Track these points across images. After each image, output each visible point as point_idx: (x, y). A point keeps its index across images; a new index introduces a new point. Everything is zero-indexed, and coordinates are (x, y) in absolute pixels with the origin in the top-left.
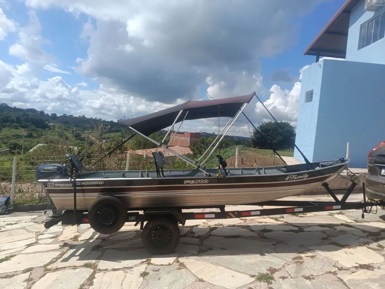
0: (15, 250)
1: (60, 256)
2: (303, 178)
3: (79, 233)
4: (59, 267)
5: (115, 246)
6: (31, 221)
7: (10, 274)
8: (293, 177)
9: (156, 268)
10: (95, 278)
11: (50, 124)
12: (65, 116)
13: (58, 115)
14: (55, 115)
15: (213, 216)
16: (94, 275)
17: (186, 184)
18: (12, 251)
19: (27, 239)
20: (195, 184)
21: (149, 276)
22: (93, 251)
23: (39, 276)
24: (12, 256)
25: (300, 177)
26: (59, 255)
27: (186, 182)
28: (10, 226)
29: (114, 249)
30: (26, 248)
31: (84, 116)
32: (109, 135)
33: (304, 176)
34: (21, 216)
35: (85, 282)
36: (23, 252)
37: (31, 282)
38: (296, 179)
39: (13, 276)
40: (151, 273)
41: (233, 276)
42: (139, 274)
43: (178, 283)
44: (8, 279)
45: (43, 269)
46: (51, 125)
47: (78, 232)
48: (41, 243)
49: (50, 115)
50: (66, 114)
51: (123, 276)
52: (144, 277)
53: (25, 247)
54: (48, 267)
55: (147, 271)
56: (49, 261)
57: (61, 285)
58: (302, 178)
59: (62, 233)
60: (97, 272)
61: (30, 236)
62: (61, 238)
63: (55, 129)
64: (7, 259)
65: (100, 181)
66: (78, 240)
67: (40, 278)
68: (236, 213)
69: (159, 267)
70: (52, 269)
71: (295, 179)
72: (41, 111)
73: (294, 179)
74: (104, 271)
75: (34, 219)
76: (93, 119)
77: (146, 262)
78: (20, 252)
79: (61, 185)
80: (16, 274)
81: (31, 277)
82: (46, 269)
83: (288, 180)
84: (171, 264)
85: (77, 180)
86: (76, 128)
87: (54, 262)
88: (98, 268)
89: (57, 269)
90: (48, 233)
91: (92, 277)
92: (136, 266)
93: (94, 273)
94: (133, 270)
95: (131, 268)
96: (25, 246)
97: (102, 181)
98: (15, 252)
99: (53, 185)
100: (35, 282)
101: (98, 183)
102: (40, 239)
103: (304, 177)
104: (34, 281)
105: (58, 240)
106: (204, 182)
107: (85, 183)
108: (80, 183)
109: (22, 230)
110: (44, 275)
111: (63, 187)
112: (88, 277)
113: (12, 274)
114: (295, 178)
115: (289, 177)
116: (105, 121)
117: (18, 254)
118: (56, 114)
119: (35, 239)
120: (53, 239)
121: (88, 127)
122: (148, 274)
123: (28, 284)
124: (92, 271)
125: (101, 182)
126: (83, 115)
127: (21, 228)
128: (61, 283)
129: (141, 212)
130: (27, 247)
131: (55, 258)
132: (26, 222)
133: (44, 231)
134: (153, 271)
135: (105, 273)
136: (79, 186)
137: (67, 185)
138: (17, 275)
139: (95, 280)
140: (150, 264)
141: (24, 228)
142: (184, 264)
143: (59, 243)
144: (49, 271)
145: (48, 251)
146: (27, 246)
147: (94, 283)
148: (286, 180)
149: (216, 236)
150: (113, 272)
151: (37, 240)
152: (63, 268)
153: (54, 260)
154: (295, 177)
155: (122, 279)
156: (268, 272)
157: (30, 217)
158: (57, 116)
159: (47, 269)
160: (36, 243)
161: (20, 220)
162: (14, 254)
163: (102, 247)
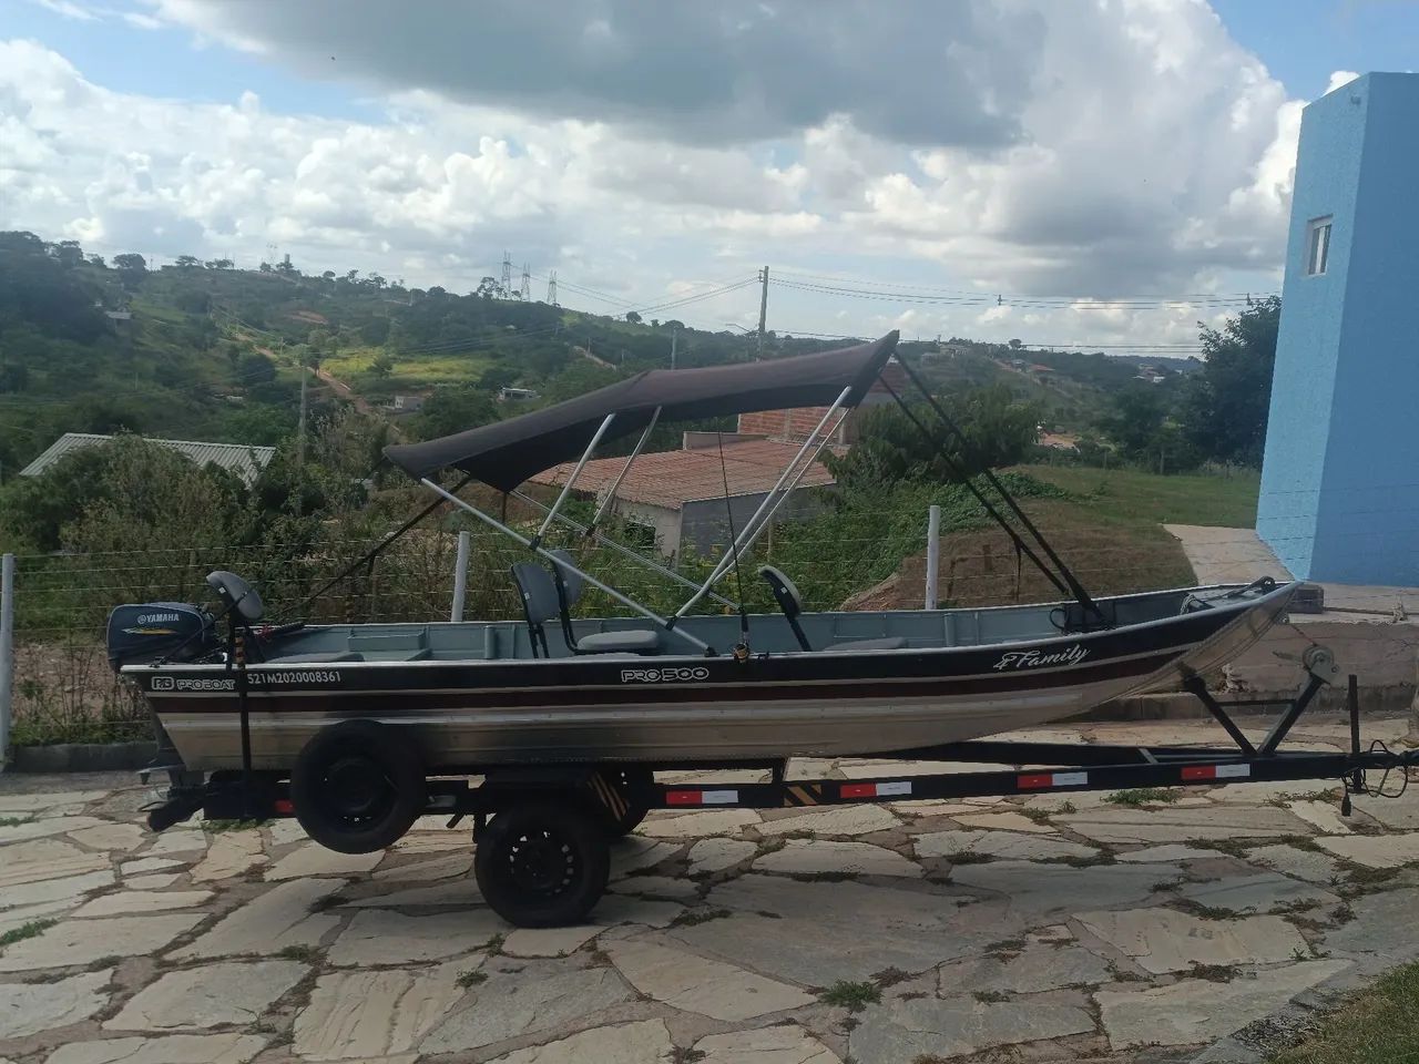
0: (51, 908)
1: (200, 928)
2: (1067, 662)
3: (267, 858)
4: (203, 956)
5: (390, 900)
6: (86, 813)
7: (53, 973)
8: (1025, 658)
9: (514, 964)
10: (316, 987)
11: (113, 315)
12: (187, 268)
13: (154, 263)
14: (137, 261)
15: (733, 796)
16: (314, 980)
17: (629, 682)
18: (42, 910)
19: (81, 874)
20: (661, 681)
21: (485, 983)
22: (314, 915)
23: (142, 980)
24: (47, 925)
25: (1054, 658)
26: (199, 924)
27: (627, 675)
28: (10, 827)
29: (387, 908)
30: (84, 902)
31: (287, 265)
32: (427, 367)
33: (1068, 654)
34: (45, 793)
35: (285, 998)
36: (78, 914)
37: (119, 995)
38: (1039, 666)
39: (62, 977)
40: (494, 975)
41: (754, 991)
42: (456, 978)
43: (570, 1003)
44: (48, 987)
45: (151, 962)
46: (119, 321)
47: (262, 852)
48: (134, 887)
49: (109, 263)
50: (191, 259)
51: (406, 983)
52: (467, 986)
53: (81, 898)
54: (169, 957)
55: (483, 971)
56: (168, 941)
57: (211, 1001)
58: (1060, 663)
59: (204, 857)
60: (322, 972)
61: (93, 864)
62: (202, 872)
63: (138, 339)
64: (29, 932)
65: (328, 670)
66: (263, 881)
67: (146, 984)
68: (818, 788)
69: (525, 962)
70: (181, 962)
71: (1034, 667)
72: (64, 243)
73: (1029, 664)
74: (345, 971)
75: (95, 803)
76: (334, 279)
77: (486, 950)
78: (67, 915)
79: (198, 685)
80: (68, 972)
81: (116, 980)
82: (161, 963)
83: (1005, 669)
84: (566, 956)
85: (248, 667)
86: (250, 334)
87: (185, 944)
88: (328, 961)
89: (196, 962)
90: (154, 856)
91: (307, 985)
92: (451, 958)
93: (315, 974)
94: (437, 970)
95: (435, 963)
96: (79, 895)
97: (334, 670)
98: (52, 914)
99: (170, 683)
100: (133, 995)
101: (322, 676)
102: (129, 874)
103: (1069, 658)
104: (129, 991)
105: (192, 877)
106: (693, 676)
107: (278, 678)
108: (261, 679)
109: (59, 844)
110: (158, 977)
111: (203, 690)
112: (294, 984)
113: (58, 972)
114: (1035, 661)
115: (1009, 657)
116: (403, 290)
117: (64, 919)
118: (139, 257)
119: (112, 872)
120: (175, 876)
121: (312, 326)
122: (483, 978)
123: (111, 999)
124: (307, 969)
125: (331, 675)
126: (282, 260)
127: (54, 837)
128: (212, 997)
129: (475, 782)
130: (89, 900)
131: (188, 933)
132: (66, 815)
133: (140, 848)
134: (503, 971)
135: (347, 976)
136: (255, 688)
137: (216, 685)
138: (72, 975)
139: (315, 994)
140: (500, 953)
141: (63, 836)
142: (609, 954)
143: (196, 887)
144: (170, 968)
145: (162, 912)
146: (87, 897)
147: (313, 1000)
148: (997, 670)
149: (766, 873)
150: (376, 973)
151: (120, 876)
152: (214, 959)
153: (185, 938)
154: (1033, 657)
155: (399, 990)
156: (873, 981)
157: (78, 796)
158: (148, 267)
159: (164, 962)
160: (118, 886)
161: (44, 806)
162: (50, 919)
163: (347, 901)
